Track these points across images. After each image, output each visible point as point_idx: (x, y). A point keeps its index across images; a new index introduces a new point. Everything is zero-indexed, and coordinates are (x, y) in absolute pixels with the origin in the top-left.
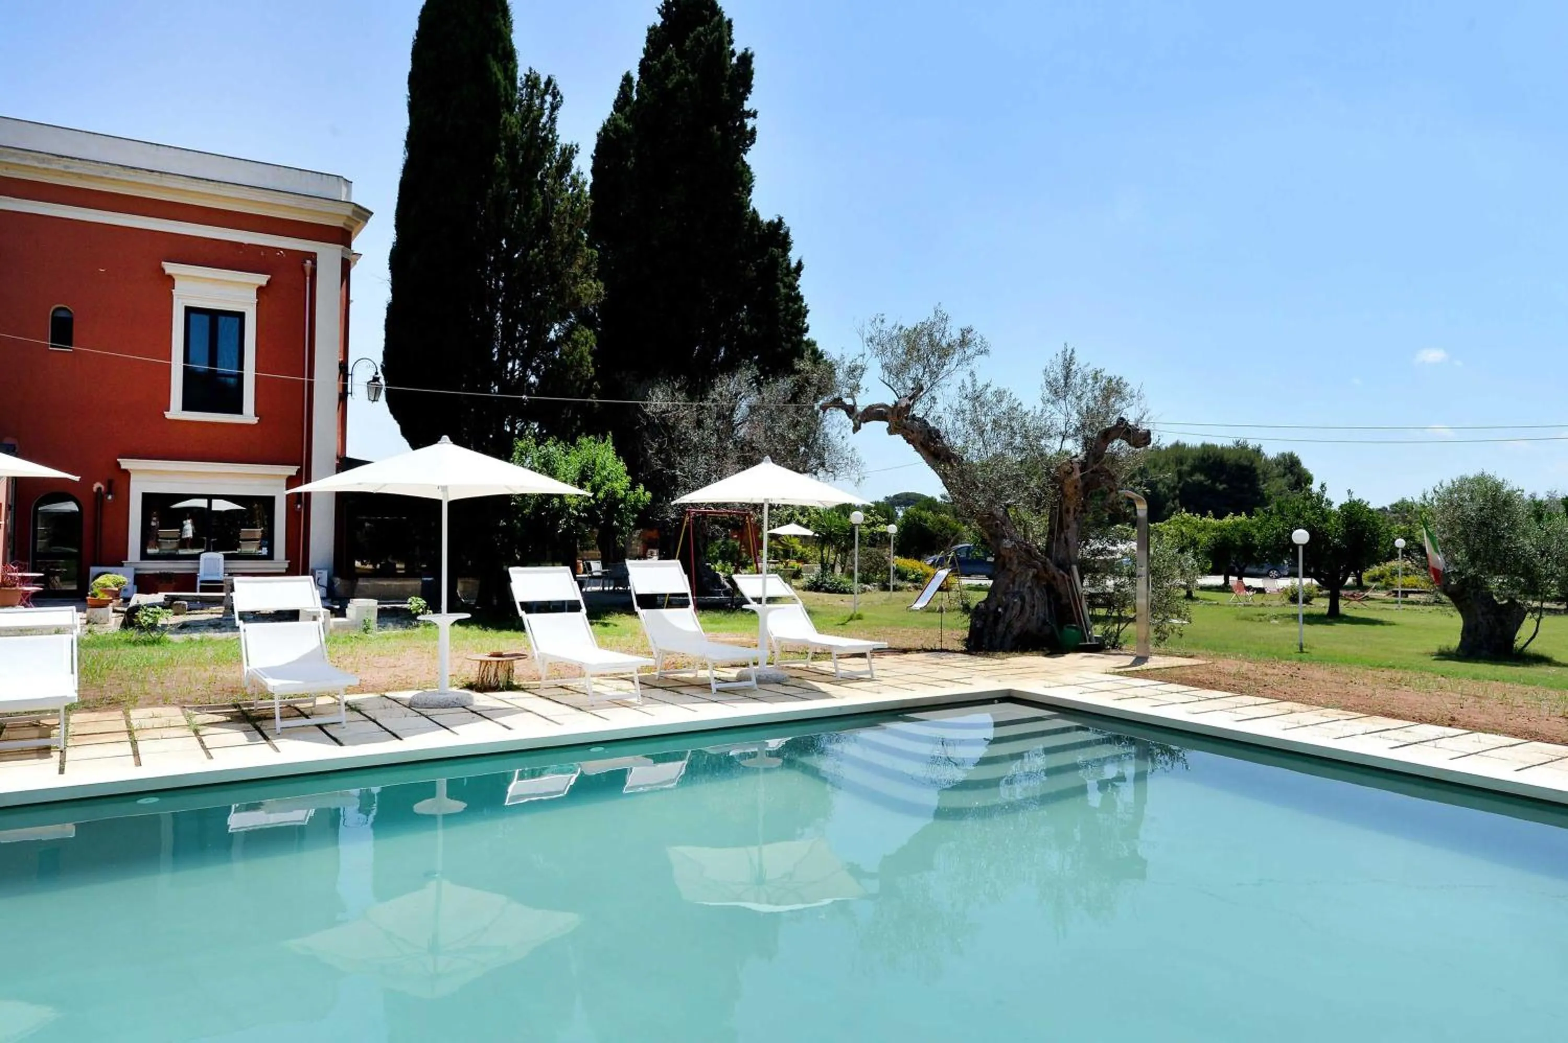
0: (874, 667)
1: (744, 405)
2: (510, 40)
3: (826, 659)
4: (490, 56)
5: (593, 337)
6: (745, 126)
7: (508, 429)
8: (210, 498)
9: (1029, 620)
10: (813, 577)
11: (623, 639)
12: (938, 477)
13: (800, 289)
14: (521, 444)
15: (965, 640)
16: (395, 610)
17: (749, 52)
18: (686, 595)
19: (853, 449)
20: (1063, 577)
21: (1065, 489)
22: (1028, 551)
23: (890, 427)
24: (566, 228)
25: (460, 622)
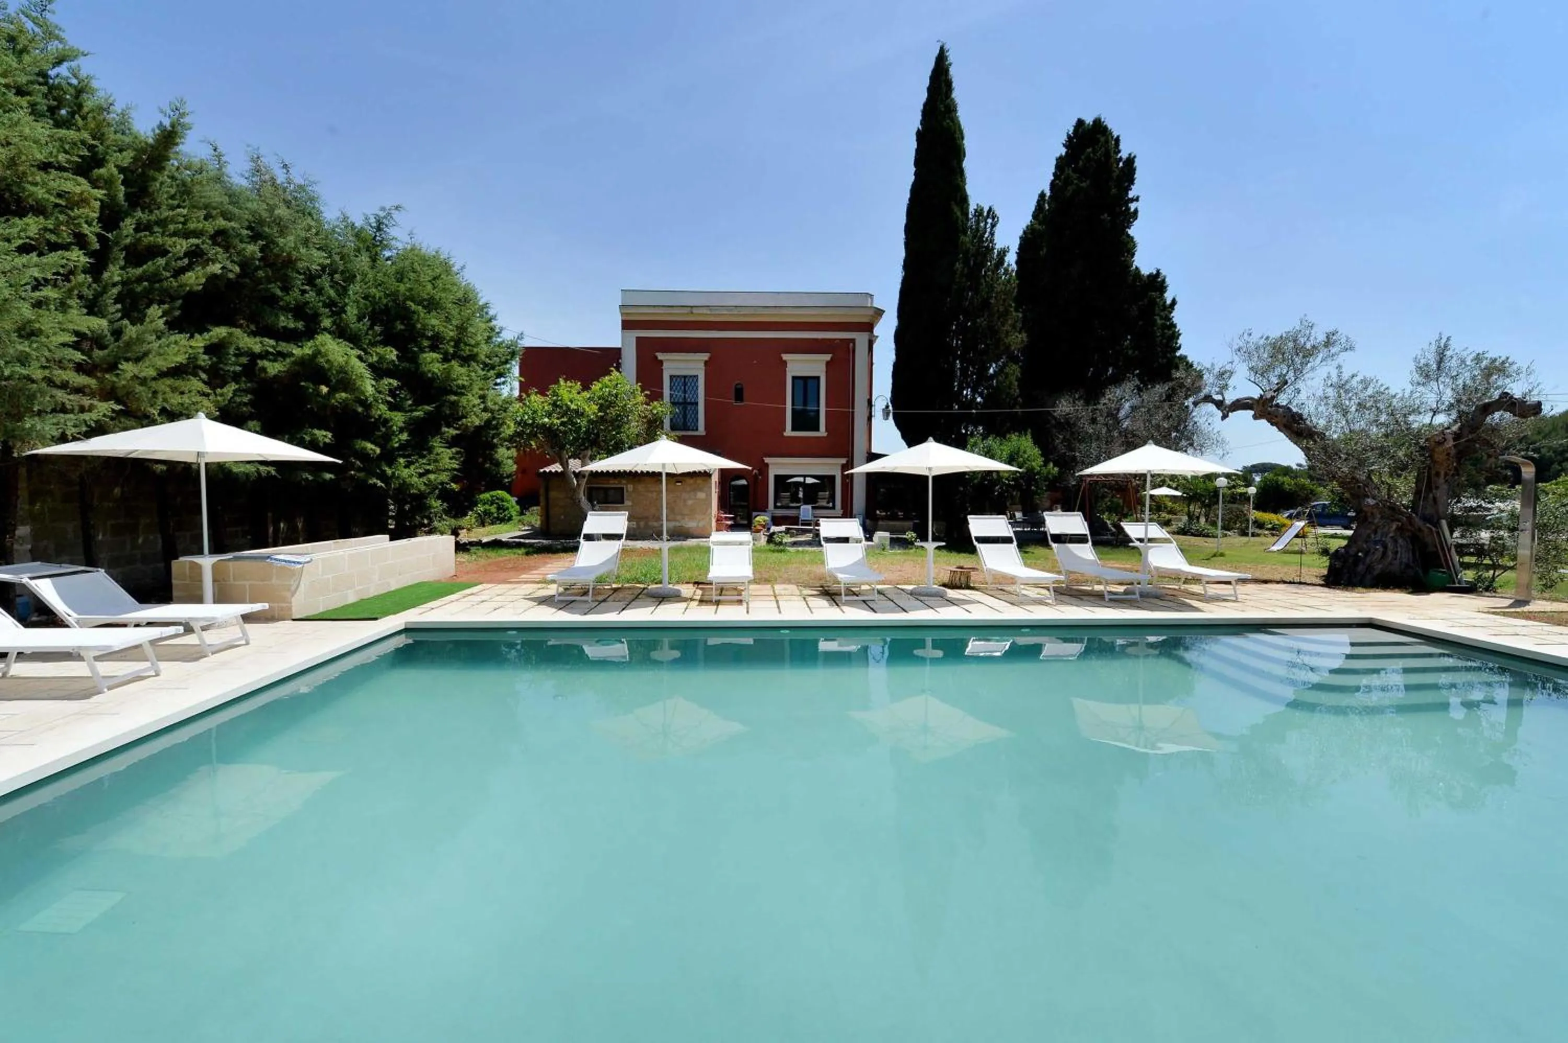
0: (1238, 592)
1: (1127, 405)
2: (965, 190)
3: (1195, 584)
4: (953, 203)
5: (1018, 370)
6: (1129, 209)
7: (964, 431)
8: (805, 476)
9: (1391, 564)
10: (1181, 525)
11: (1039, 562)
12: (1300, 450)
13: (1174, 319)
14: (972, 440)
15: (1323, 576)
16: (898, 538)
17: (1133, 155)
18: (1086, 535)
19: (1218, 432)
20: (1431, 530)
21: (1436, 456)
22: (1393, 508)
23: (1255, 414)
24: (1001, 302)
25: (938, 548)
